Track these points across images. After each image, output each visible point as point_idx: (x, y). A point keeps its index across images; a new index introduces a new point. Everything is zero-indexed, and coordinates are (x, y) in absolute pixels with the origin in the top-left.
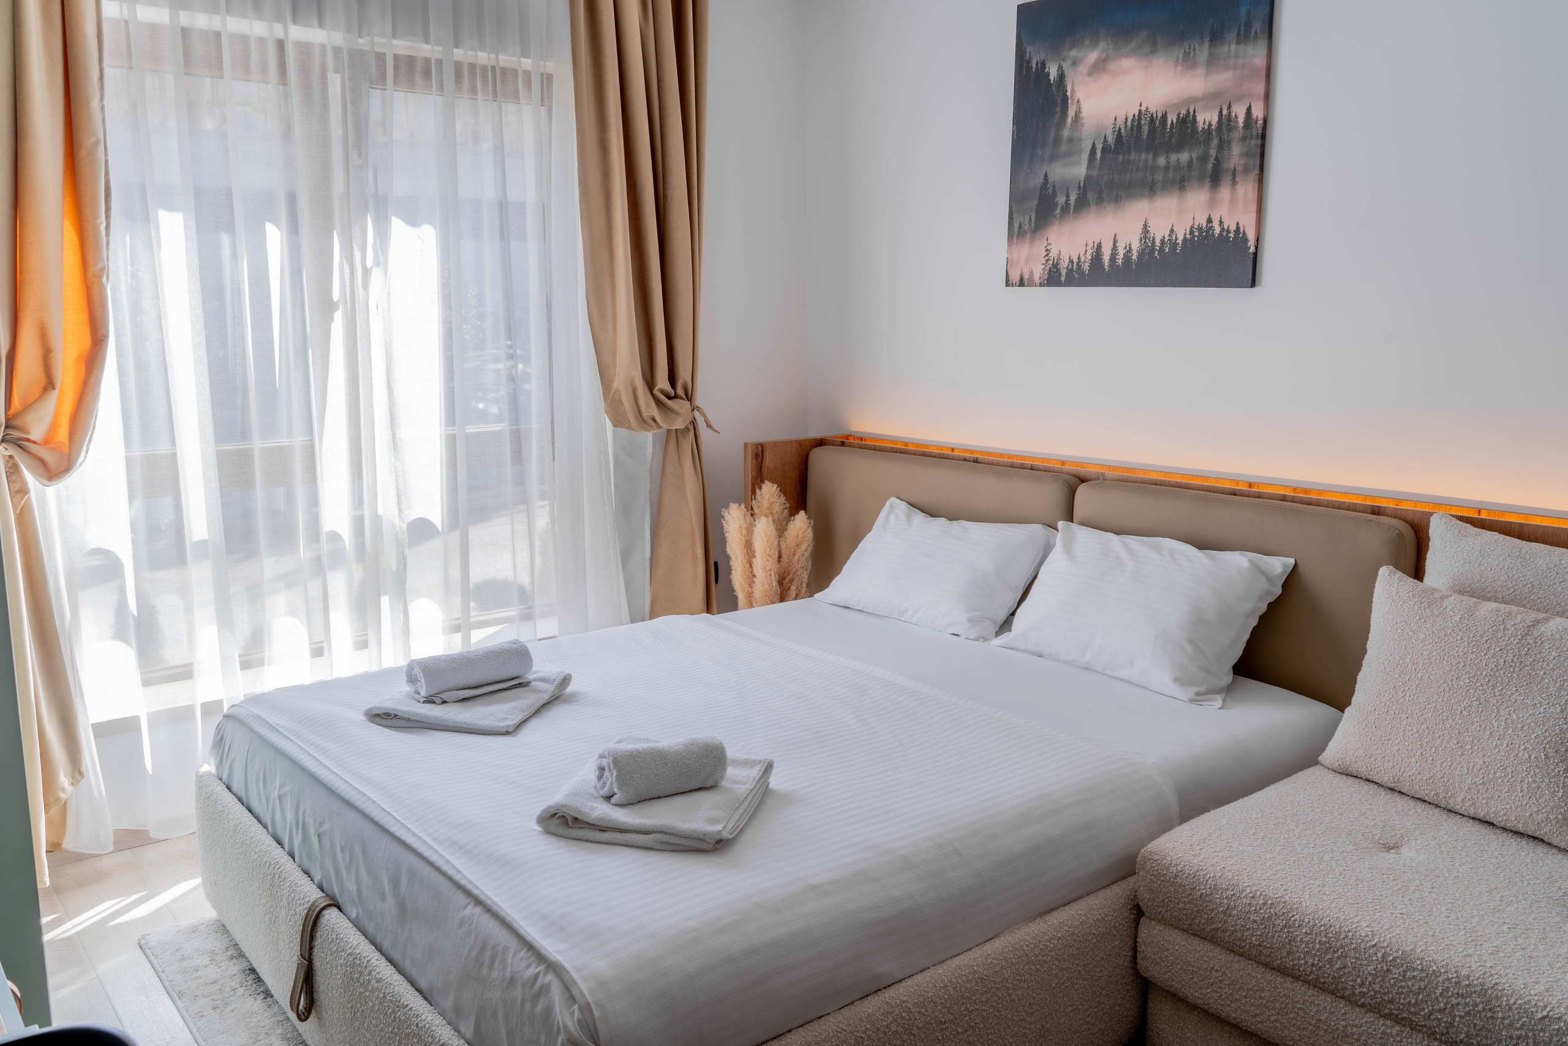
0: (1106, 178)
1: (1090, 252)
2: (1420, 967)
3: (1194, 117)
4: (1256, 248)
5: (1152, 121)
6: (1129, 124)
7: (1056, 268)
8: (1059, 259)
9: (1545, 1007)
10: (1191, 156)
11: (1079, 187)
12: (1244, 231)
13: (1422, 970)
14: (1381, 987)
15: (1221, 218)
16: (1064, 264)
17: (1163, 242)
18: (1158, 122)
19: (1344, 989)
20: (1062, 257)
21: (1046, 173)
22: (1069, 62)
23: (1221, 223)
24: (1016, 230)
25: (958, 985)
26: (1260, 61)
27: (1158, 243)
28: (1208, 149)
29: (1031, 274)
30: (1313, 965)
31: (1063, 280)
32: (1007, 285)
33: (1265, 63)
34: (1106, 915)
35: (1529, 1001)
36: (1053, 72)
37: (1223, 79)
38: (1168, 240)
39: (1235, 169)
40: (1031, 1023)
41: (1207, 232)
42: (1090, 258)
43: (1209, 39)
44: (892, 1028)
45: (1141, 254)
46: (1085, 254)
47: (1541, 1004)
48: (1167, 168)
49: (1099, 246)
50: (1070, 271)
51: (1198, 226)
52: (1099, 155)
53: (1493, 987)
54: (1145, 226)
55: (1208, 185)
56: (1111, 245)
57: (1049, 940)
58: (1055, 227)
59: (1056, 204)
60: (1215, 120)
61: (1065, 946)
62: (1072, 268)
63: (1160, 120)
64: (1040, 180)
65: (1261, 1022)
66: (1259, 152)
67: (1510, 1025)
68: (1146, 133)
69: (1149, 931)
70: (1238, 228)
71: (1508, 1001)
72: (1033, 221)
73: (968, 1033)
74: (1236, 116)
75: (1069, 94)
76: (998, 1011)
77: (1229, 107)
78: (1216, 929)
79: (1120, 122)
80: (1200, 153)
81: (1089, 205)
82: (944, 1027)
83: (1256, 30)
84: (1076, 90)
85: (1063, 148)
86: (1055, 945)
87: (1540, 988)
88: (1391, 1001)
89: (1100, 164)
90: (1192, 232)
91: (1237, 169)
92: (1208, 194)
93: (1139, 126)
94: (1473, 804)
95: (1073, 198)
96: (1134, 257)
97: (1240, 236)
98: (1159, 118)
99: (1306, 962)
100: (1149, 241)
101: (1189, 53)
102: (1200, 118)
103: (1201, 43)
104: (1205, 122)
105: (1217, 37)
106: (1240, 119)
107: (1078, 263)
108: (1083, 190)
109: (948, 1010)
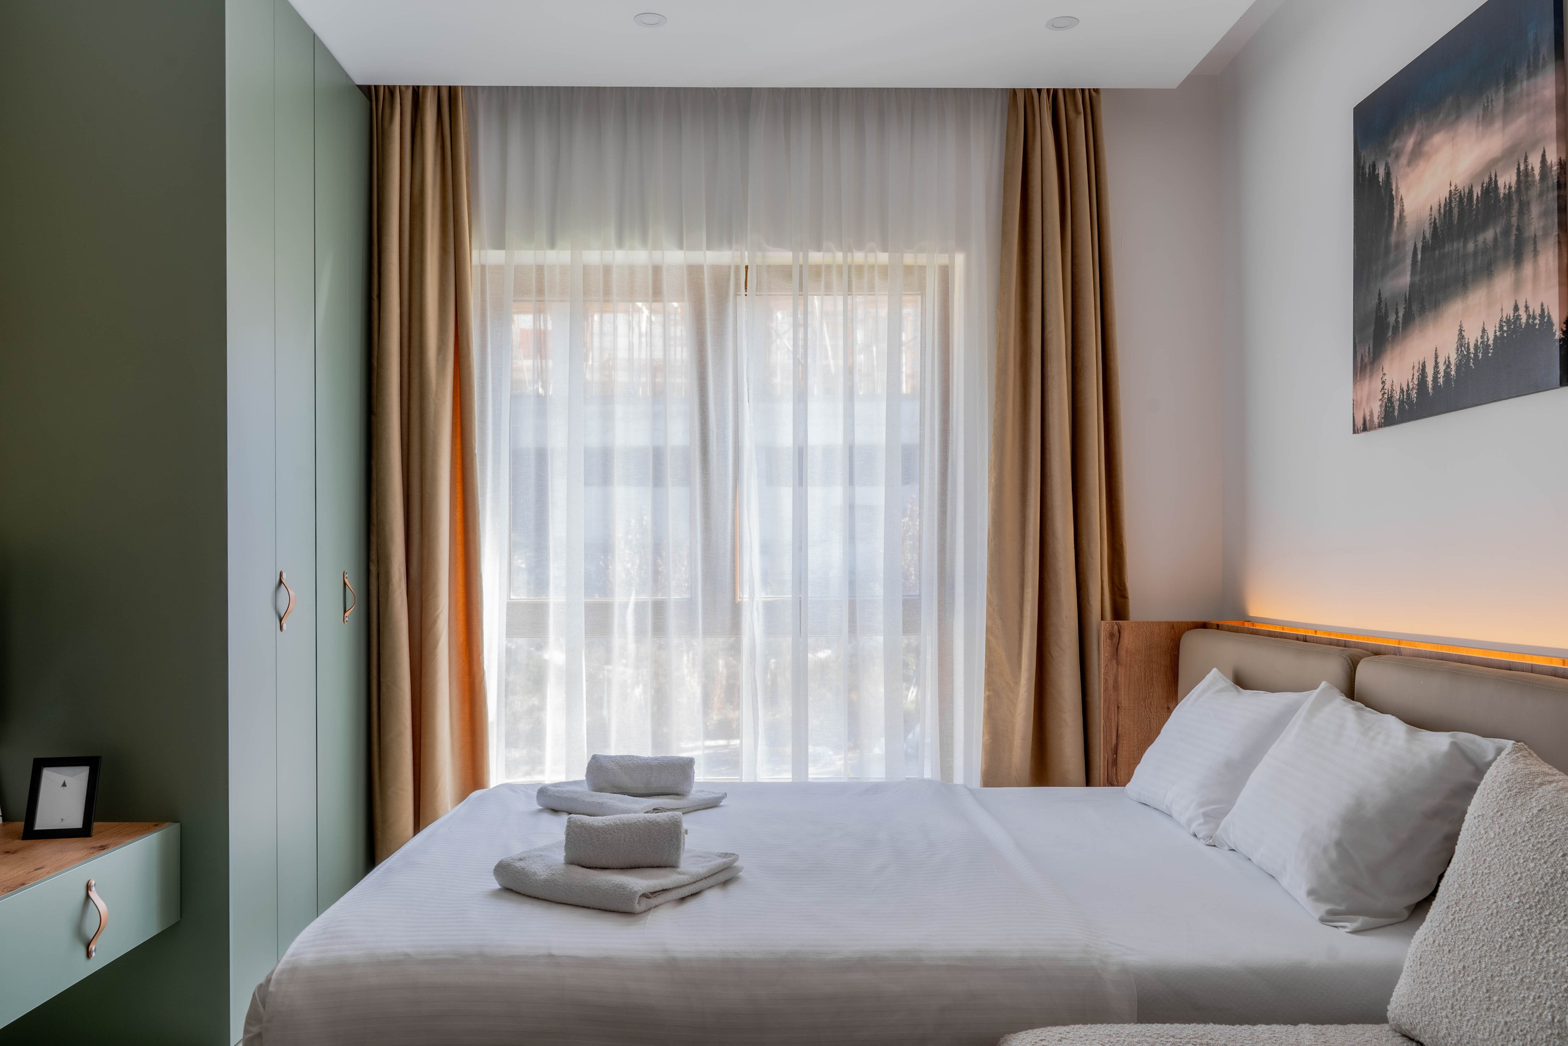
0: (1426, 282)
1: (1416, 377)
3: (1496, 181)
5: (1460, 200)
6: (1442, 211)
7: (1391, 401)
8: (1392, 390)
10: (1495, 232)
11: (1405, 300)
12: (1548, 313)
15: (1526, 302)
16: (1397, 396)
17: (1476, 346)
18: (1465, 200)
20: (1394, 389)
21: (1380, 291)
22: (1393, 156)
23: (1527, 307)
24: (1359, 365)
27: (1472, 350)
28: (1510, 217)
29: (1372, 414)
31: (1396, 415)
32: (1354, 432)
33: (1554, 93)
37: (1519, 125)
38: (1481, 343)
39: (1535, 236)
41: (1515, 323)
42: (1416, 382)
43: (1502, 84)
45: (1458, 367)
46: (1413, 379)
48: (1475, 253)
49: (1424, 366)
50: (1402, 402)
51: (1506, 318)
54: (1461, 331)
55: (1512, 262)
56: (1434, 363)
58: (1389, 352)
59: (1388, 327)
60: (1513, 180)
62: (1403, 399)
63: (1467, 197)
64: (1377, 301)
66: (1557, 205)
68: (1456, 216)
70: (1543, 310)
72: (1371, 350)
74: (1532, 169)
75: (1394, 193)
77: (1525, 160)
79: (1435, 212)
80: (1503, 224)
81: (1414, 318)
83: (1544, 55)
84: (1399, 186)
85: (1392, 257)
89: (1421, 267)
90: (1501, 327)
91: (1537, 235)
92: (1513, 275)
93: (1451, 209)
95: (1401, 314)
96: (1453, 373)
97: (1545, 320)
98: (1466, 195)
100: (1465, 349)
101: (1488, 107)
102: (1501, 183)
103: (1497, 92)
104: (1505, 186)
105: (1509, 78)
106: (1537, 172)
107: (1407, 391)
108: (1409, 302)
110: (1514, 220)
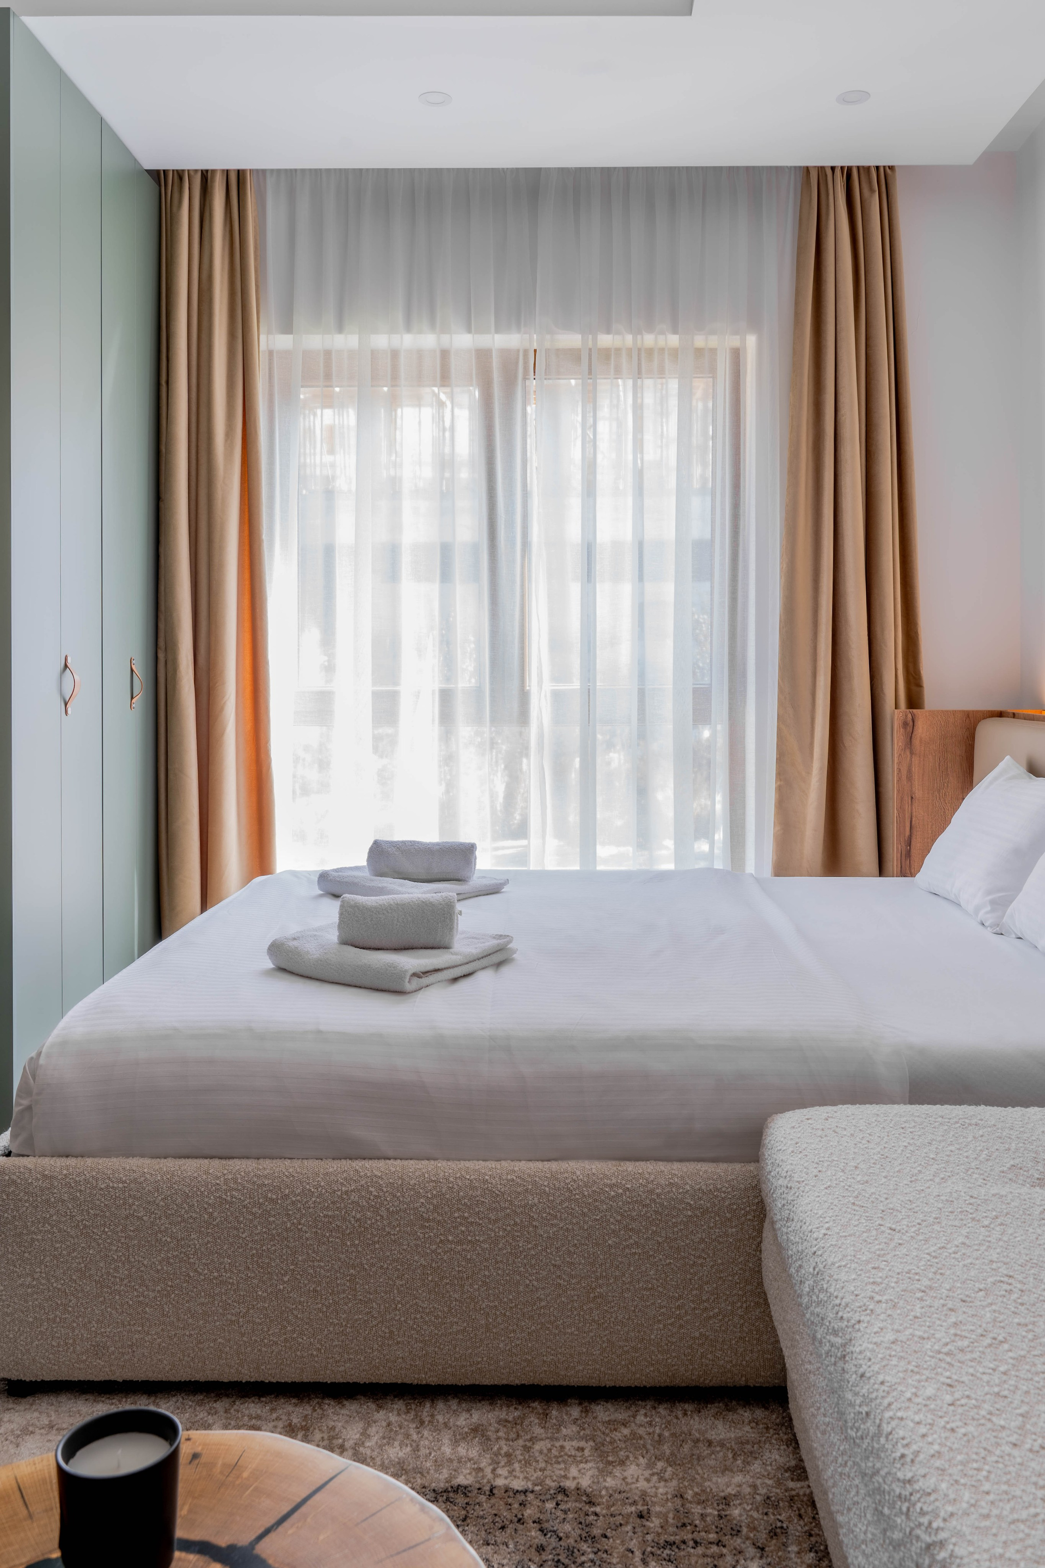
25: (455, 1186)
40: (572, 1277)
44: (352, 1197)
57: (611, 1186)
61: (637, 1201)
73: (464, 1247)
76: (514, 1239)
82: (427, 1225)
86: (619, 1195)
109: (436, 1208)
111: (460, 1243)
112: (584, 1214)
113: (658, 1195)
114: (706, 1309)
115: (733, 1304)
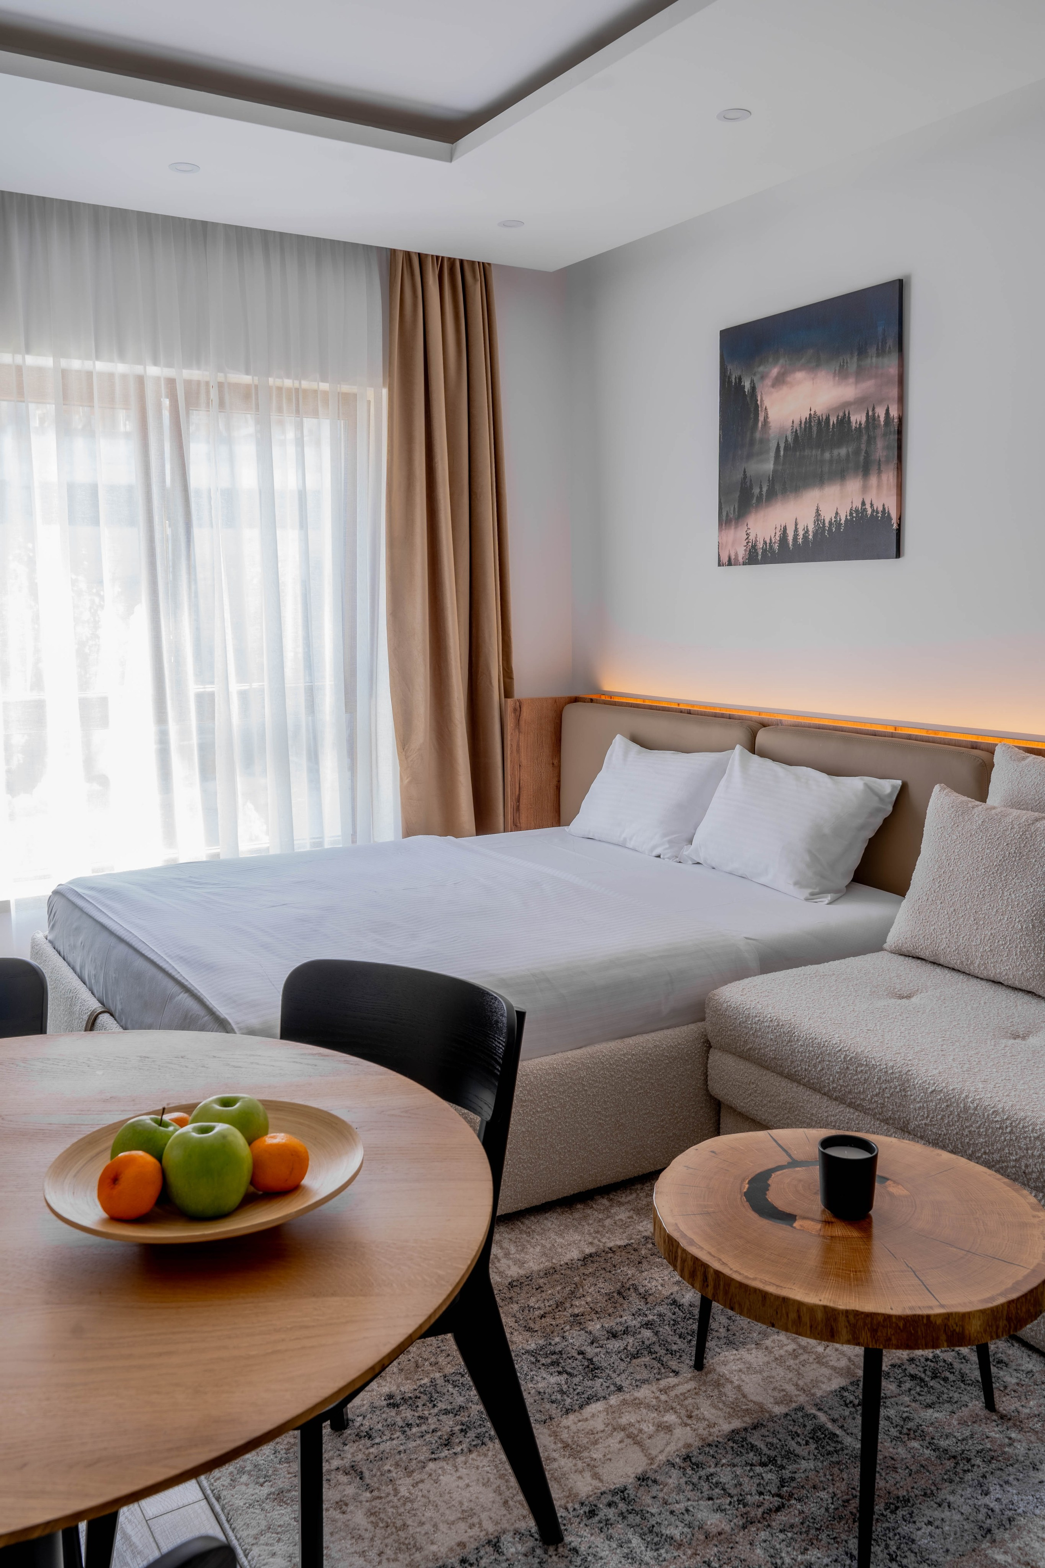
0: (788, 471)
1: (778, 534)
2: (865, 1063)
3: (849, 418)
4: (899, 525)
5: (819, 422)
6: (803, 426)
7: (755, 549)
8: (756, 541)
9: (935, 1083)
10: (848, 451)
11: (769, 480)
12: (889, 511)
13: (866, 1065)
14: (844, 1081)
15: (872, 501)
16: (760, 545)
17: (830, 523)
18: (823, 423)
19: (824, 1086)
20: (758, 540)
21: (745, 469)
22: (758, 376)
23: (872, 505)
24: (724, 518)
26: (893, 371)
27: (827, 524)
28: (860, 444)
29: (736, 555)
30: (806, 1070)
32: (719, 565)
33: (899, 371)
34: (679, 1044)
35: (926, 1081)
36: (747, 385)
37: (868, 386)
38: (835, 521)
39: (880, 460)
40: (606, 1117)
41: (862, 513)
42: (779, 539)
43: (857, 354)
45: (815, 534)
46: (775, 536)
47: (932, 1082)
48: (831, 461)
49: (785, 528)
50: (764, 551)
51: (856, 508)
52: (782, 453)
53: (906, 1073)
55: (861, 474)
56: (794, 528)
57: (624, 1055)
58: (753, 514)
59: (753, 495)
60: (864, 420)
61: (639, 1061)
62: (767, 549)
63: (825, 422)
64: (742, 475)
65: (779, 1121)
66: (896, 445)
67: (915, 1100)
68: (815, 432)
69: (715, 1057)
70: (884, 509)
71: (914, 1082)
72: (736, 510)
74: (879, 416)
75: (759, 402)
76: (574, 1101)
77: (873, 409)
78: (750, 1049)
79: (797, 425)
80: (855, 448)
81: (777, 495)
83: (892, 345)
84: (764, 399)
85: (757, 447)
86: (629, 1059)
87: (935, 1072)
88: (850, 1092)
89: (784, 460)
90: (851, 514)
92: (862, 482)
93: (810, 427)
94: (985, 968)
95: (765, 489)
96: (810, 537)
97: (887, 516)
98: (824, 420)
99: (802, 1068)
100: (821, 523)
101: (843, 365)
102: (853, 419)
103: (852, 358)
104: (856, 422)
105: (862, 352)
106: (882, 419)
107: (770, 544)
108: (772, 482)
109: (529, 1091)
110: (863, 446)
111: (544, 1111)
112: (612, 1076)
113: (650, 1054)
114: (676, 1117)
115: (689, 1111)
